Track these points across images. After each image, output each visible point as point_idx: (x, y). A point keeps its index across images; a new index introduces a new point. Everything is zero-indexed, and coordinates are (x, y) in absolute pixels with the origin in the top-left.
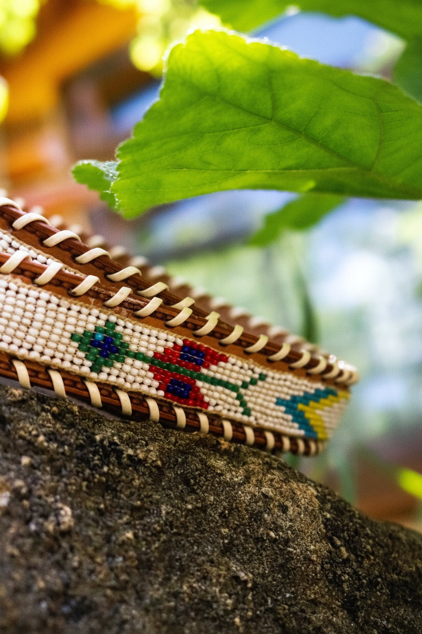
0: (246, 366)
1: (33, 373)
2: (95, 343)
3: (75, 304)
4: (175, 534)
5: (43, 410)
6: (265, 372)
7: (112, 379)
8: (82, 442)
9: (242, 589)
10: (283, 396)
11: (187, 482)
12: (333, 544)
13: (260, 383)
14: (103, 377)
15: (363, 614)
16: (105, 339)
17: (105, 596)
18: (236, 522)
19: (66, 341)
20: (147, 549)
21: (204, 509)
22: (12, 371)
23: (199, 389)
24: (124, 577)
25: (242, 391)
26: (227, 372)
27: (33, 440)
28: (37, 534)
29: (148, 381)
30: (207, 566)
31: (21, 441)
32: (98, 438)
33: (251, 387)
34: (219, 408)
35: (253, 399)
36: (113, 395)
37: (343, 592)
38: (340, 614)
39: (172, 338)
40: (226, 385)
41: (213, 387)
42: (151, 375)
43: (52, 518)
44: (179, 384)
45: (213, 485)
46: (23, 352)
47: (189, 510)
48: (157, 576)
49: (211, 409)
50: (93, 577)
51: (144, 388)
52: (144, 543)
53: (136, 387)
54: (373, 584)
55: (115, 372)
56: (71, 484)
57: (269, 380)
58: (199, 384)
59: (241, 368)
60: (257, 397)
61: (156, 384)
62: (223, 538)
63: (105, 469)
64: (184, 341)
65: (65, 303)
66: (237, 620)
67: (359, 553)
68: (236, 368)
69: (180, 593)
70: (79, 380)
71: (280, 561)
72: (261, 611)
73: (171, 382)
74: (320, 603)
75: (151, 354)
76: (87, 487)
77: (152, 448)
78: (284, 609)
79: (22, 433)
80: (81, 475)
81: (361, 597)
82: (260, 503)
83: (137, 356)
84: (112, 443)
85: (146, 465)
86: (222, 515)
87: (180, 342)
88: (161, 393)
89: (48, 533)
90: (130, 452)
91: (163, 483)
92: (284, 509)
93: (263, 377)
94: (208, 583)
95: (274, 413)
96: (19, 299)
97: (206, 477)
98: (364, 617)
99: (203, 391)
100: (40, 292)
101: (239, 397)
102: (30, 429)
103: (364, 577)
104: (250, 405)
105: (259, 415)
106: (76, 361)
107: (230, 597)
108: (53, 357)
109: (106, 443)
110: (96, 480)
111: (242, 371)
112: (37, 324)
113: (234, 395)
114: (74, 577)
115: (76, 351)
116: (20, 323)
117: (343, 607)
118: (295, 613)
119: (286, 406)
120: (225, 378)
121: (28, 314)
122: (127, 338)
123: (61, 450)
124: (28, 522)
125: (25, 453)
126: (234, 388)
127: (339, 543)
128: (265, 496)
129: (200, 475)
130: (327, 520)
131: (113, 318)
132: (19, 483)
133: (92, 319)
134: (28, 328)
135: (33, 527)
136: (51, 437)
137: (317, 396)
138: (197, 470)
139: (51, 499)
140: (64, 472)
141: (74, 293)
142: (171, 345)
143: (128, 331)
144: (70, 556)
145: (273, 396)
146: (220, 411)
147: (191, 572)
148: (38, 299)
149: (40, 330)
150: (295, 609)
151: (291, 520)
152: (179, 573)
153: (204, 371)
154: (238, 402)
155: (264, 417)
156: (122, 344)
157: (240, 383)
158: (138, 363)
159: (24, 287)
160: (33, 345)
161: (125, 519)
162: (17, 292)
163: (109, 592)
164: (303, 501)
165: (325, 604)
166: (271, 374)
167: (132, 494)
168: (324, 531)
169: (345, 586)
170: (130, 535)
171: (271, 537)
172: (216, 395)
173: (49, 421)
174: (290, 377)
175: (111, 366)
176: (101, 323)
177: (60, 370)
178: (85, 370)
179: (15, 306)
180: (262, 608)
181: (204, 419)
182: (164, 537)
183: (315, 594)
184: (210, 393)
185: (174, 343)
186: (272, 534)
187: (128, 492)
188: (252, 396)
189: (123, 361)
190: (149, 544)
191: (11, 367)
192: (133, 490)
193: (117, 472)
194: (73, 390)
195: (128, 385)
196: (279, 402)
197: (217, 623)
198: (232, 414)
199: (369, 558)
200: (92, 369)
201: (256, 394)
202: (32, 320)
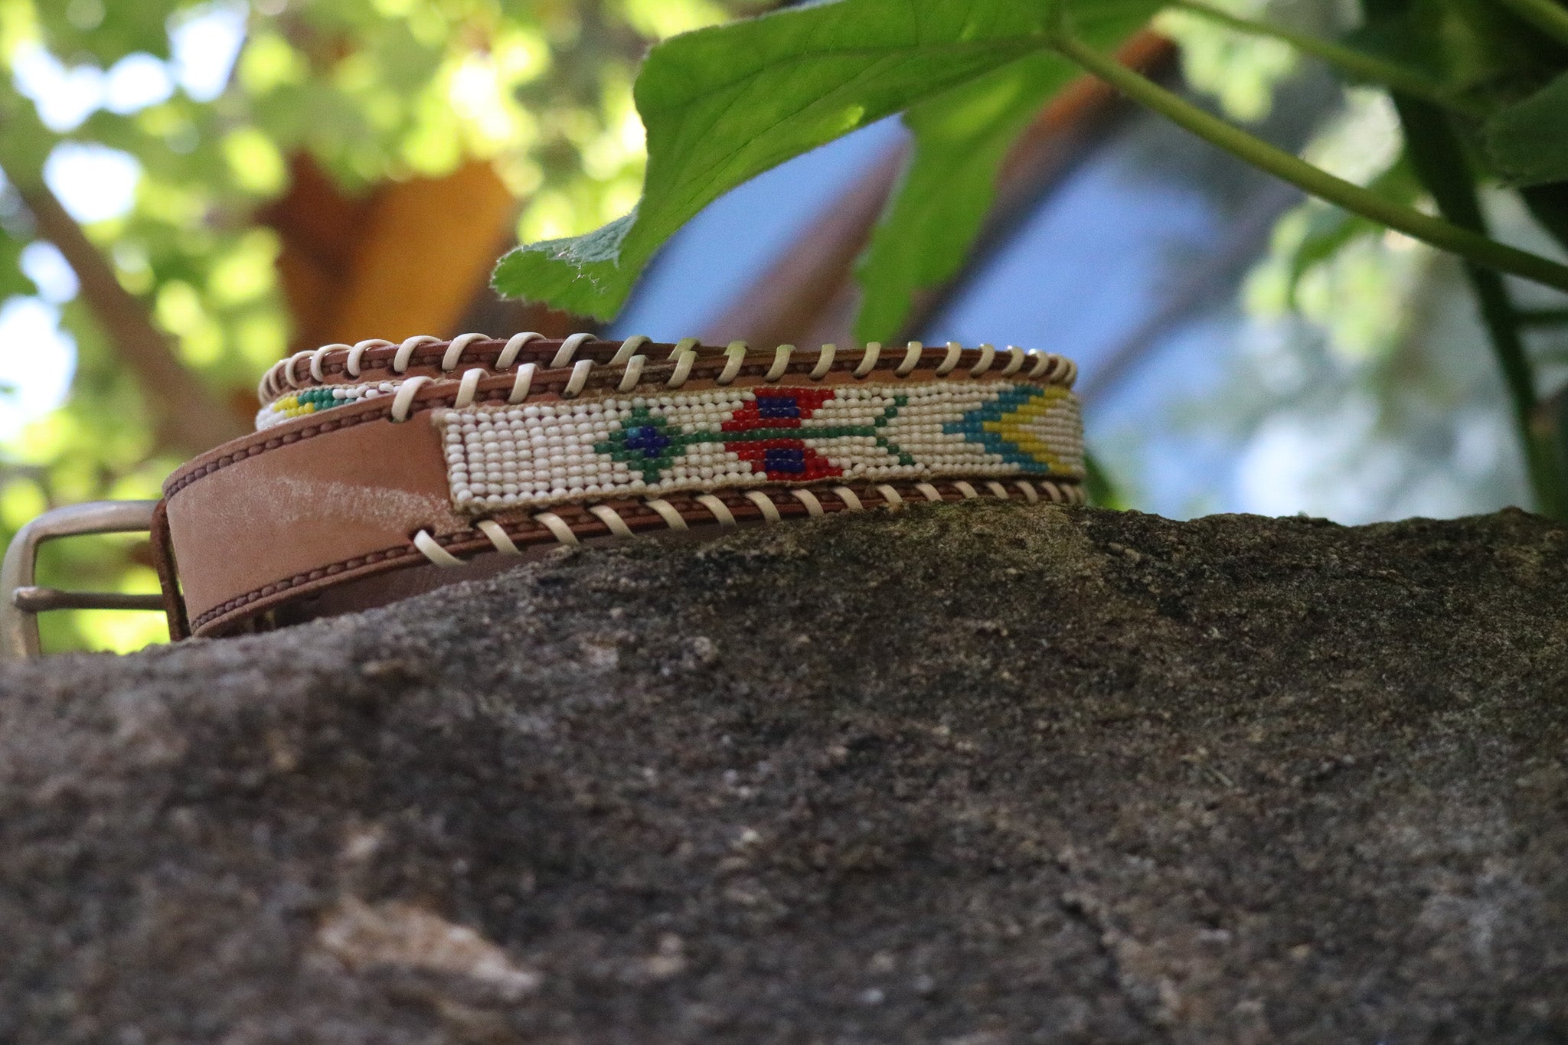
0: (866, 393)
1: (571, 520)
2: (631, 444)
3: (578, 404)
4: (868, 619)
5: (610, 555)
6: (900, 391)
7: (681, 481)
8: (681, 567)
9: (996, 642)
10: (948, 417)
11: (856, 560)
12: (1113, 553)
13: (902, 410)
14: (667, 484)
15: (1196, 611)
16: (643, 433)
17: (804, 708)
18: (952, 578)
19: (591, 456)
20: (837, 648)
21: (896, 580)
22: (541, 529)
23: (813, 452)
24: (819, 683)
25: (881, 430)
26: (843, 411)
27: (613, 586)
28: (676, 677)
29: (732, 466)
30: (934, 638)
31: (598, 595)
32: (700, 554)
33: (893, 421)
34: (859, 467)
35: (905, 437)
36: (696, 506)
37: (1153, 597)
38: (1161, 623)
39: (735, 395)
40: (851, 431)
41: (833, 441)
42: (733, 455)
43: (686, 655)
44: (779, 454)
45: (894, 550)
46: (541, 495)
47: (876, 589)
48: (868, 672)
49: (847, 474)
50: (778, 695)
51: (733, 477)
52: (829, 642)
53: (720, 479)
54: (1196, 575)
55: (680, 471)
56: (693, 614)
57: (913, 400)
58: (810, 443)
59: (861, 398)
60: (910, 433)
61: (747, 465)
62: (941, 600)
63: (729, 581)
64: (754, 392)
65: (563, 407)
66: (1006, 675)
67: (1159, 550)
68: (853, 401)
69: (910, 678)
70: (635, 503)
71: (1040, 596)
72: (1036, 656)
73: (767, 455)
74: (1124, 621)
75: (717, 427)
76: (716, 609)
77: (784, 539)
78: (1071, 643)
79: (594, 584)
80: (700, 600)
81: (1185, 594)
82: (977, 545)
83: (698, 438)
84: (723, 554)
85: (785, 560)
86: (927, 577)
87: (750, 395)
88: (761, 475)
89: (690, 672)
90: (754, 552)
91: (822, 573)
92: (1020, 544)
93: (901, 401)
94: (944, 653)
95: (950, 447)
96: (500, 430)
97: (880, 546)
98: (1200, 613)
99: (822, 451)
100: (522, 410)
101: (881, 442)
102: (603, 576)
103: (1179, 570)
104: (905, 447)
105: (928, 458)
106: (619, 477)
107: (984, 657)
108: (585, 487)
109: (715, 555)
110: (724, 598)
111: (865, 402)
112: (540, 451)
113: (872, 440)
114: (751, 704)
115: (612, 466)
116: (517, 460)
117: (1161, 613)
118: (1091, 646)
119: (965, 431)
120: (844, 422)
121: (523, 443)
122: (672, 419)
123: (657, 584)
124: (657, 669)
125: (611, 606)
126: (866, 432)
127: (1119, 547)
128: (980, 536)
129: (870, 547)
130: (1091, 527)
131: (638, 401)
132: (620, 634)
133: (610, 413)
134: (532, 462)
135: (666, 671)
136: (636, 576)
137: (1008, 402)
138: (863, 542)
139: (675, 638)
140: (675, 607)
141: (570, 393)
142: (738, 404)
143: (669, 409)
144: (733, 685)
145: (933, 423)
146: (864, 472)
147: (915, 652)
148: (524, 419)
149: (548, 456)
150: (1090, 640)
151: (1037, 552)
152: (897, 658)
153: (807, 422)
154: (883, 450)
155: (938, 458)
156: (670, 431)
157: (870, 420)
158: (706, 446)
159: (498, 412)
160: (550, 483)
161: (788, 625)
162: (493, 423)
163: (807, 702)
164: (1042, 523)
165: (1132, 619)
166: (910, 390)
167: (782, 597)
168: (1092, 542)
169: (1152, 589)
170: (804, 638)
171: (1012, 575)
172: (844, 450)
173: (623, 562)
174: (943, 385)
175: (670, 466)
176: (625, 413)
177: (604, 501)
178: (638, 484)
179: (498, 440)
180: (1038, 652)
181: (846, 494)
182: (854, 627)
183: (1110, 612)
184: (834, 450)
185: (742, 400)
186: (1013, 571)
187: (776, 596)
188: (901, 433)
189: (683, 453)
190: (836, 641)
191: (536, 525)
192: (781, 592)
193: (748, 579)
194: (636, 520)
195: (707, 483)
196: (949, 428)
197: (980, 689)
198: (884, 470)
199: (1178, 551)
200: (647, 480)
201: (905, 428)
202: (531, 448)
